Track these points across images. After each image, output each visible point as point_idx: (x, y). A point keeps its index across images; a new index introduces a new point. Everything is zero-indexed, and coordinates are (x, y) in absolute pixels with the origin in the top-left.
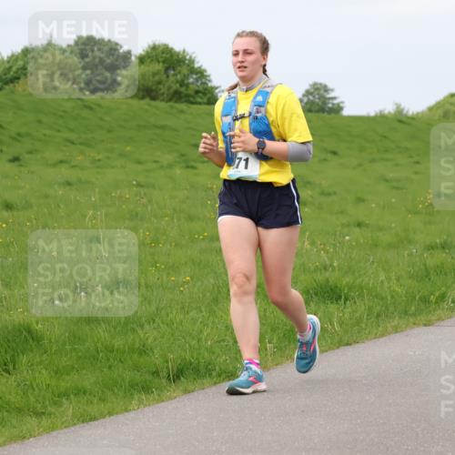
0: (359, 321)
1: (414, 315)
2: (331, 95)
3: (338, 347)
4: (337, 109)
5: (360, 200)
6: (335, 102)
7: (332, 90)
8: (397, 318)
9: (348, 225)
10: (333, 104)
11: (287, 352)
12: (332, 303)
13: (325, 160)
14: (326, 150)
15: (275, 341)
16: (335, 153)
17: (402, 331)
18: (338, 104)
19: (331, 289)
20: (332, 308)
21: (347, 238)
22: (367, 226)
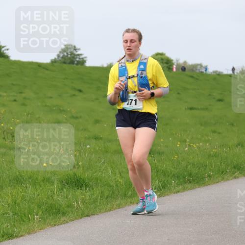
0: (95, 201)
1: (131, 197)
2: (79, 52)
3: (81, 218)
4: (82, 62)
5: (97, 122)
6: (81, 57)
7: (79, 49)
8: (120, 199)
9: (89, 138)
10: (80, 58)
11: (48, 221)
12: (78, 189)
13: (74, 95)
14: (75, 89)
15: (40, 214)
16: (80, 91)
17: (122, 207)
18: (83, 58)
19: (77, 180)
20: (78, 192)
21: (88, 146)
22: (101, 138)
